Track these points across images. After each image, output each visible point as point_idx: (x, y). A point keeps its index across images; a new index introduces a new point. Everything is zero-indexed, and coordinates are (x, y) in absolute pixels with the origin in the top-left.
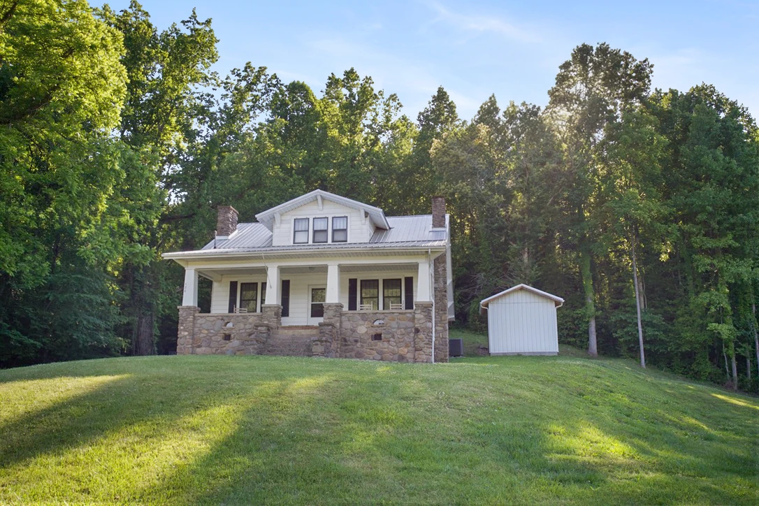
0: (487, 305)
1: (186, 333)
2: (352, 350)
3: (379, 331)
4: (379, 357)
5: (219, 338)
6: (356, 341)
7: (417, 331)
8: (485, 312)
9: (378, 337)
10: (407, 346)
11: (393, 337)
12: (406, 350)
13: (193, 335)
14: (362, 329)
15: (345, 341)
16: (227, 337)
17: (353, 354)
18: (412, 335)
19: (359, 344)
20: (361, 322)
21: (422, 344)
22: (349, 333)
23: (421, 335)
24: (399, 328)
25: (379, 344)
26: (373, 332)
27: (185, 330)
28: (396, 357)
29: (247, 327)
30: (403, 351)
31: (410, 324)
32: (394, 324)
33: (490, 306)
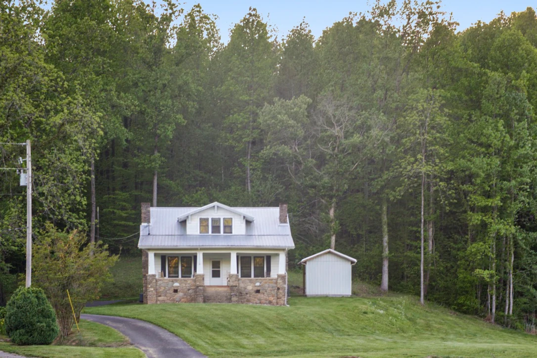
0: (305, 262)
1: (152, 289)
2: (245, 298)
3: (259, 288)
4: (259, 302)
5: (172, 291)
6: (247, 294)
7: (278, 289)
8: (304, 266)
9: (258, 291)
10: (273, 296)
11: (266, 291)
12: (272, 298)
13: (156, 290)
14: (250, 287)
15: (241, 293)
16: (176, 291)
17: (245, 300)
18: (276, 291)
19: (248, 295)
20: (249, 284)
21: (281, 296)
22: (243, 289)
23: (281, 291)
24: (269, 287)
25: (259, 295)
26: (256, 289)
27: (151, 287)
28: (267, 302)
29: (187, 285)
30: (271, 299)
31: (275, 285)
32: (267, 285)
33: (307, 263)
